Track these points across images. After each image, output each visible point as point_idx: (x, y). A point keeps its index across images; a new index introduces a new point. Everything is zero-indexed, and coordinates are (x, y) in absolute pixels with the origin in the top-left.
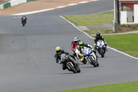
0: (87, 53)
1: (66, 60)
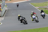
0: (34, 17)
1: (22, 20)
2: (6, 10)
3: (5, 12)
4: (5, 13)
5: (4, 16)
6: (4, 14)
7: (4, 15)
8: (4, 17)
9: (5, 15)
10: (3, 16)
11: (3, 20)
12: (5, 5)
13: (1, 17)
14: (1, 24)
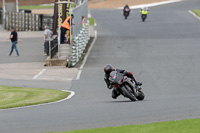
2: (92, 38)
3: (88, 45)
4: (85, 51)
5: (84, 61)
6: (83, 56)
7: (81, 60)
8: (82, 67)
9: (86, 58)
10: (78, 65)
11: (78, 78)
12: (89, 16)
13: (71, 67)
14: (70, 97)
